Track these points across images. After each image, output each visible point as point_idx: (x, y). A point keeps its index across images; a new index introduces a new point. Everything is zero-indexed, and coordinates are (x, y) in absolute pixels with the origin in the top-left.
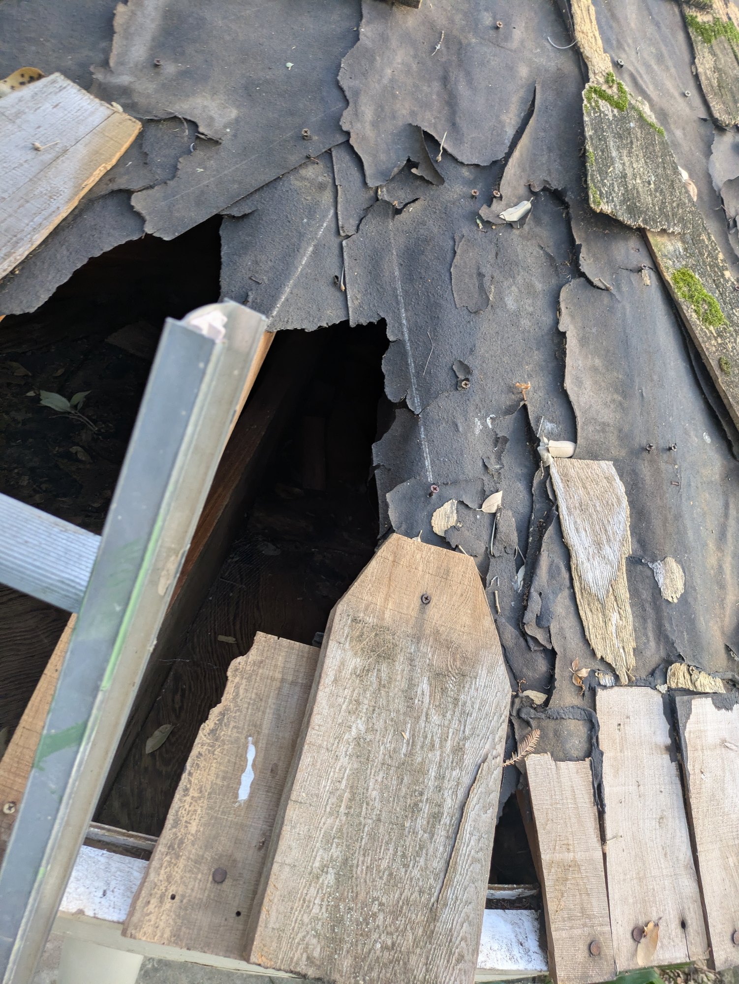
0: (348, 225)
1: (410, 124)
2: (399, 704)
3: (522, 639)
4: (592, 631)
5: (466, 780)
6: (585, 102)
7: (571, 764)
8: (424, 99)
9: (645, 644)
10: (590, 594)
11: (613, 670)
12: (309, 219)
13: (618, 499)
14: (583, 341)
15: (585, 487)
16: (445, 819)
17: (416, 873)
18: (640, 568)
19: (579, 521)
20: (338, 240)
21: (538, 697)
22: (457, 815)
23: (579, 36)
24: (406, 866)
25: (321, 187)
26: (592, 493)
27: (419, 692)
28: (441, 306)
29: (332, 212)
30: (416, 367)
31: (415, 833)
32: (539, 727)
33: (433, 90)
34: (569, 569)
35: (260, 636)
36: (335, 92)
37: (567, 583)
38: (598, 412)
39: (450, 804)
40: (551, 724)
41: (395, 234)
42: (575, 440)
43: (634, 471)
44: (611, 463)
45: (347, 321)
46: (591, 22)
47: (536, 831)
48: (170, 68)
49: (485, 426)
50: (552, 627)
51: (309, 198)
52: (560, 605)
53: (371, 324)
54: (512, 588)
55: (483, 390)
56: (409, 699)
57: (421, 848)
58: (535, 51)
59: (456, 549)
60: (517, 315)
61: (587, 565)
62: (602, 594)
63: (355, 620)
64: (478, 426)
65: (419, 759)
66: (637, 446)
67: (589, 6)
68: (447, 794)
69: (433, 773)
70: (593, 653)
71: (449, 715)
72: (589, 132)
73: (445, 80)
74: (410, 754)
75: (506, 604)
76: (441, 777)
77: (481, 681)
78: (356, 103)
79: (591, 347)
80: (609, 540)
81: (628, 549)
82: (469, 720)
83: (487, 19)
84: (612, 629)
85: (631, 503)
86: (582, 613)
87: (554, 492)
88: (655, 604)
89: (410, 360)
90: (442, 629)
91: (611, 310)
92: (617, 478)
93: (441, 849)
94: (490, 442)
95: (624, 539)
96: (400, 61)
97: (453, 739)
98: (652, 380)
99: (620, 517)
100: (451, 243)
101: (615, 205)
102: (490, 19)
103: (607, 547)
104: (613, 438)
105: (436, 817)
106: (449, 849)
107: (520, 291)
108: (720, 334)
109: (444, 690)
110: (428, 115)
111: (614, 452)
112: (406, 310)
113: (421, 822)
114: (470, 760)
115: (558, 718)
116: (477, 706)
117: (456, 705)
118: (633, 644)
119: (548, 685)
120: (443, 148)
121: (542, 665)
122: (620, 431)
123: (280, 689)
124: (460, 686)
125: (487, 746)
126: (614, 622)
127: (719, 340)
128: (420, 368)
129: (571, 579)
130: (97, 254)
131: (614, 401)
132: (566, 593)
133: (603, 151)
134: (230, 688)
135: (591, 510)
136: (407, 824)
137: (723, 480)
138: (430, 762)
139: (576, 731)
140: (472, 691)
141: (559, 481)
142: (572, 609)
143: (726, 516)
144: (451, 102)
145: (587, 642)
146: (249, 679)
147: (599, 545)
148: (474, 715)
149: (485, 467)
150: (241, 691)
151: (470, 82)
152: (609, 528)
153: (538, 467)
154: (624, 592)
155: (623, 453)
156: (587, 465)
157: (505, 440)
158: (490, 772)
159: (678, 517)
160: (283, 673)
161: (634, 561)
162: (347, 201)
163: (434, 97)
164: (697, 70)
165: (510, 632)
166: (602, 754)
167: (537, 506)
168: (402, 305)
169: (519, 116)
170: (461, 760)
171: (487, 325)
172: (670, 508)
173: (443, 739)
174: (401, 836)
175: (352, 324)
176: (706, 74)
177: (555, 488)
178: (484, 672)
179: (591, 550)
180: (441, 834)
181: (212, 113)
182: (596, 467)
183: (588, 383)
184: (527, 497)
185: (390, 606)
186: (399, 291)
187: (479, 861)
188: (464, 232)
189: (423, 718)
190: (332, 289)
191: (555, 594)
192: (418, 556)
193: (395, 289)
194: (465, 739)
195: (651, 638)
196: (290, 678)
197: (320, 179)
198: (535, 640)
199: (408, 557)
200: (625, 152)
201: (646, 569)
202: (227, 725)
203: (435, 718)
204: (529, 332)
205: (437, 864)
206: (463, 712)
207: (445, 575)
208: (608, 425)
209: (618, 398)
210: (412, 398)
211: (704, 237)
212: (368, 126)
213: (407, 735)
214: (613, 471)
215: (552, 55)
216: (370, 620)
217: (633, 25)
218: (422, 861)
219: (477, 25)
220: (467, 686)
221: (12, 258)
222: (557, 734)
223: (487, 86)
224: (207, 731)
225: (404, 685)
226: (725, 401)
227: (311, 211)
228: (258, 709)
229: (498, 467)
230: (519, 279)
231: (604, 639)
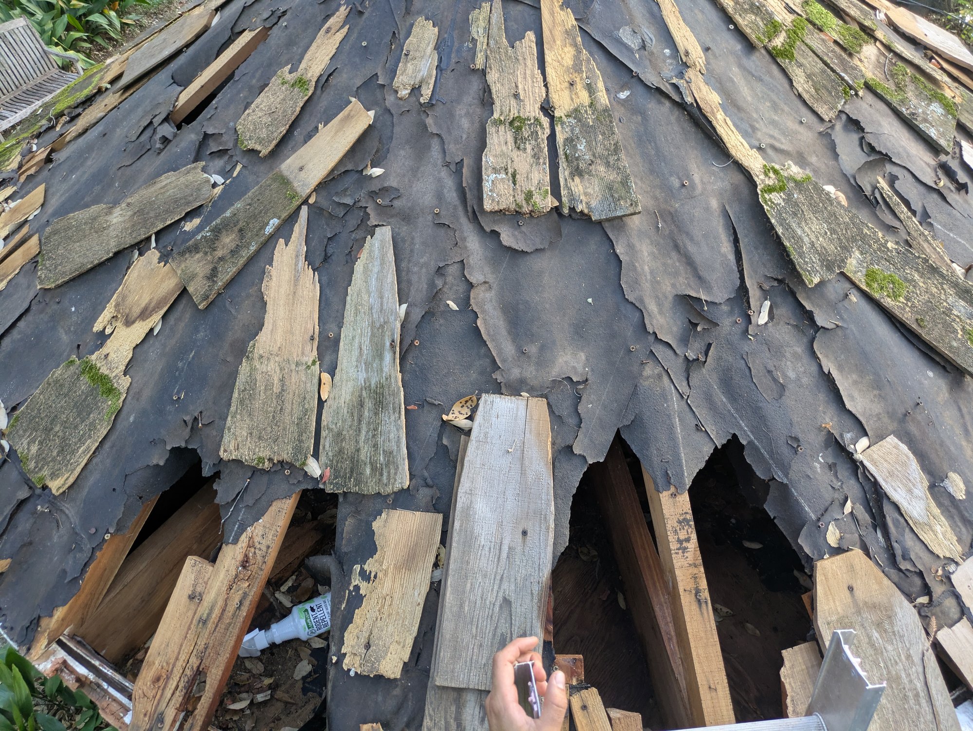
0: (683, 387)
1: (677, 295)
2: (870, 651)
3: (901, 573)
4: (931, 544)
5: (920, 669)
6: (765, 207)
7: (958, 625)
8: (673, 270)
9: (960, 532)
10: (920, 524)
11: (953, 560)
12: (666, 403)
13: (907, 456)
14: (840, 368)
15: (886, 461)
16: (922, 694)
17: (922, 726)
18: (936, 489)
19: (893, 484)
20: (684, 402)
21: (924, 600)
22: (926, 689)
23: (733, 152)
24: (917, 726)
25: (660, 377)
26: (891, 462)
27: (875, 639)
28: (761, 408)
29: (672, 387)
30: (768, 454)
31: (912, 708)
32: (932, 615)
33: (674, 260)
34: (902, 515)
35: (785, 653)
36: (629, 306)
37: (905, 524)
38: (870, 409)
39: (919, 685)
40: (938, 609)
41: (709, 375)
42: (866, 434)
43: (906, 432)
44: (892, 436)
45: (716, 447)
46: (733, 132)
47: (959, 669)
48: (533, 349)
49: (820, 463)
50: (912, 557)
51: (658, 389)
52: (909, 541)
53: (729, 440)
54: (881, 547)
55: (809, 443)
56: (872, 644)
57: (918, 714)
58: (711, 181)
59: (848, 550)
60: (798, 379)
61: (910, 507)
62: (926, 520)
63: (828, 624)
64: (817, 465)
65: (894, 673)
66: (901, 416)
67: (725, 120)
68: (916, 681)
69: (904, 676)
70: (938, 557)
71: (894, 642)
72: (780, 230)
73: (676, 247)
74: (889, 672)
75: (882, 558)
76: (908, 675)
77: (900, 615)
78: (645, 308)
79: (846, 369)
80: (914, 485)
81: (926, 484)
82: (905, 639)
83: (676, 183)
84: (940, 536)
85: (914, 453)
86: (921, 537)
87: (872, 475)
88: (954, 505)
89: (762, 451)
90: (867, 600)
91: (846, 337)
92: (900, 443)
93: (927, 709)
94: (827, 471)
95: (921, 479)
96: (646, 254)
97: (903, 653)
98: (889, 366)
99: (913, 467)
100: (743, 362)
101: (820, 273)
102: (677, 180)
103: (915, 490)
104: (886, 420)
105: (917, 695)
106: (930, 707)
107: (792, 362)
108: (908, 299)
109: (885, 631)
110: (681, 280)
111: (891, 428)
112: (743, 421)
113: (912, 702)
114: (917, 659)
115: (940, 604)
116: (905, 630)
117: (895, 635)
118: (955, 538)
119: (927, 590)
120: (705, 301)
121: (918, 581)
122: (888, 413)
123: (808, 672)
124: (892, 624)
125: (921, 647)
126: (939, 532)
127: (909, 304)
128: (771, 453)
129: (906, 521)
130: (574, 491)
131: (875, 396)
132: (907, 530)
133: (793, 238)
134: (787, 686)
135: (896, 472)
136: (906, 707)
137: (950, 394)
138: (900, 670)
139: (950, 603)
140: (899, 623)
141: (871, 466)
142: (915, 537)
143: (962, 416)
144: (689, 262)
145: (932, 553)
146: (793, 677)
147: (910, 491)
148: (906, 634)
149: (833, 488)
150: (793, 685)
151: (692, 239)
152: (911, 478)
153: (857, 468)
154: (937, 511)
155: (895, 424)
156: (880, 446)
157: (835, 464)
158: (929, 660)
159: (942, 444)
160: (805, 664)
161: (932, 487)
162: (675, 374)
163: (677, 264)
164: (798, 91)
165: (893, 572)
166: (969, 609)
167: (867, 488)
168: (739, 419)
169: (730, 241)
170: (913, 661)
171: (789, 400)
172: (935, 441)
173: (899, 656)
174: (907, 714)
175: (719, 447)
176: (804, 88)
177: (872, 472)
178: (899, 609)
179: (908, 497)
180: (924, 702)
181: (572, 364)
182: (885, 444)
183: (856, 394)
184: (859, 485)
185: (838, 604)
186: (732, 411)
187: (947, 705)
188: (747, 350)
189: (884, 651)
190: (699, 433)
191: (903, 535)
192: (834, 568)
193: (729, 411)
194: (909, 649)
195: (961, 527)
196: (810, 665)
197: (656, 372)
198: (907, 570)
199: (830, 572)
200: (803, 224)
201: (940, 488)
202: (798, 705)
203: (890, 648)
204: (809, 384)
205: (930, 717)
206: (900, 637)
207: (851, 568)
208: (880, 414)
209: (876, 392)
210: (776, 473)
211: (865, 231)
212: (658, 317)
213: (882, 665)
214: (896, 440)
215: (722, 174)
216: (834, 618)
217: (749, 99)
218: (922, 719)
219: (672, 191)
220: (895, 622)
221: (551, 529)
222: (943, 612)
223: (703, 234)
224: (791, 712)
225: (866, 640)
226: (932, 345)
227: (664, 396)
228: (805, 688)
229: (840, 483)
230: (788, 355)
231: (939, 545)
